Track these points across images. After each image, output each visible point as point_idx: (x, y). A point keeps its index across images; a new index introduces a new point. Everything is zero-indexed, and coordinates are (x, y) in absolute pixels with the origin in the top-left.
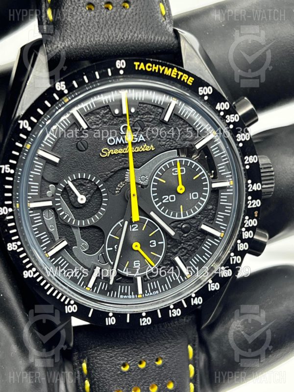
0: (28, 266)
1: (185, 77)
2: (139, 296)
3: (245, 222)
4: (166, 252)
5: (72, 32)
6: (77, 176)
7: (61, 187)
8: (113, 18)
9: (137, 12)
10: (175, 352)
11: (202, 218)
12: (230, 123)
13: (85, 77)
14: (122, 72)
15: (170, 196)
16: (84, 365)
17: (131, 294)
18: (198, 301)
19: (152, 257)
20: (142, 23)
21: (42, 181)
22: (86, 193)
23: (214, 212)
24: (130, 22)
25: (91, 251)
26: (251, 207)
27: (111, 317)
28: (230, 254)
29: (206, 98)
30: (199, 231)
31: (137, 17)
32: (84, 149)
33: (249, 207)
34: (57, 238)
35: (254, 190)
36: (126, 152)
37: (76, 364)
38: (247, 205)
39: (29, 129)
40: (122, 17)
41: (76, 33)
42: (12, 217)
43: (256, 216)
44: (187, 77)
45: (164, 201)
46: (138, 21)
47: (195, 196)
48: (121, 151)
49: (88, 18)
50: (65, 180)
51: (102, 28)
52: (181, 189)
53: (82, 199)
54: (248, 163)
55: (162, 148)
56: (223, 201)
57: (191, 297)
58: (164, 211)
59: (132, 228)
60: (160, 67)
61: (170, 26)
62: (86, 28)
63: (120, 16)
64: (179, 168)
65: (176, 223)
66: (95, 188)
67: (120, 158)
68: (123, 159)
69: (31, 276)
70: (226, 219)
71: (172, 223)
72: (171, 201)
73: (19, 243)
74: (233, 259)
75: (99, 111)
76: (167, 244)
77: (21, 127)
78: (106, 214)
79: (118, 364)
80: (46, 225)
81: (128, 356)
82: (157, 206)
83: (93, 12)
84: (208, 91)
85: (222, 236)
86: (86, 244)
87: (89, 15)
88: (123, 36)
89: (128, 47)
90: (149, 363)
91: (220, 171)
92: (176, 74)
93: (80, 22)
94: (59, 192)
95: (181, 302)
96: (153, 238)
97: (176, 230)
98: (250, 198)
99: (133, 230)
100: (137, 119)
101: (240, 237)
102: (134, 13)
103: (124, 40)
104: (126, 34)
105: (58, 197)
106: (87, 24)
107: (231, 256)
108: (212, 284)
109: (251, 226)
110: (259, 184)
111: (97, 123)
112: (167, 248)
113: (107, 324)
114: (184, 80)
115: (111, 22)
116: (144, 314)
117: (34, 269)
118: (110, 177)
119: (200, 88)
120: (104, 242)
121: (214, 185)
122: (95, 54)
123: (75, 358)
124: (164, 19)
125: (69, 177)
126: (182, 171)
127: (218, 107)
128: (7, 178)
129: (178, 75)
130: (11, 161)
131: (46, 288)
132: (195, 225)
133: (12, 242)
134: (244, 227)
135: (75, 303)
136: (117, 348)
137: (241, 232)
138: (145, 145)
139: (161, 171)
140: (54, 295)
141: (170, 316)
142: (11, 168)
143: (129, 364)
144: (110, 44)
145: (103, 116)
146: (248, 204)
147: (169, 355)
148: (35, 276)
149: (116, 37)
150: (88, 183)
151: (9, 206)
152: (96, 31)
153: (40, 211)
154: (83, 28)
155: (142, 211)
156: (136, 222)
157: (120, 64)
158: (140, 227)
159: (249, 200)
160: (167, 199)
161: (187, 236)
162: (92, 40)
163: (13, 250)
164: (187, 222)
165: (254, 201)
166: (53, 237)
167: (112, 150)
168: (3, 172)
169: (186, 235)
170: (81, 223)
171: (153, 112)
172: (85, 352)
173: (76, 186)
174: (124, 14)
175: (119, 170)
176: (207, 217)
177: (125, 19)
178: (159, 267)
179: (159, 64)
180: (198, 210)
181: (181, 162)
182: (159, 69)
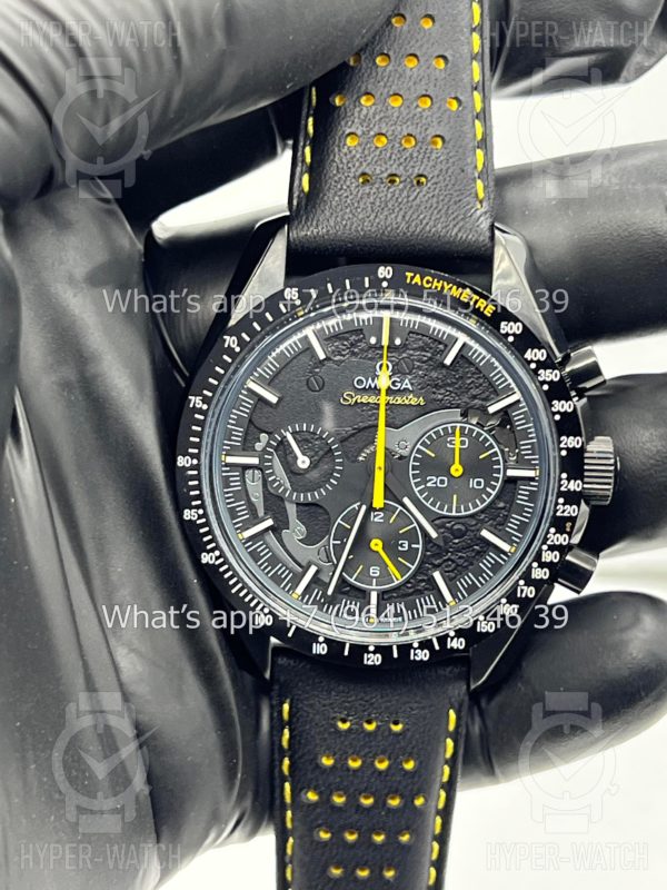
0: (209, 547)
3: (549, 537)
4: (422, 562)
5: (332, 214)
6: (301, 427)
7: (275, 440)
8: (397, 198)
9: (436, 192)
11: (486, 519)
12: (544, 382)
13: (329, 285)
15: (439, 478)
16: (286, 707)
18: (457, 644)
19: (399, 566)
20: (440, 211)
21: (248, 427)
22: (312, 453)
23: (506, 513)
24: (423, 207)
25: (308, 541)
26: (562, 515)
27: (321, 643)
28: (518, 581)
29: (511, 339)
30: (478, 539)
31: (434, 200)
32: (318, 389)
33: (558, 514)
34: (261, 513)
35: (569, 490)
37: (275, 703)
38: (556, 511)
39: (238, 349)
40: (411, 199)
41: (338, 216)
42: (195, 472)
43: (568, 530)
45: (429, 484)
46: (434, 207)
47: (479, 483)
49: (359, 195)
50: (282, 431)
51: (377, 213)
52: (457, 470)
53: (303, 462)
54: (566, 446)
55: (436, 405)
56: (521, 499)
57: (447, 635)
58: (427, 499)
59: (374, 517)
60: (445, 283)
61: (486, 219)
62: (354, 211)
63: (408, 197)
64: (457, 439)
65: (444, 520)
66: (326, 449)
67: (370, 410)
68: (372, 411)
69: (211, 562)
70: (522, 528)
71: (434, 519)
72: (440, 486)
73: (201, 512)
74: (522, 591)
75: (347, 335)
76: (425, 549)
77: (226, 346)
79: (334, 718)
80: (247, 491)
81: (350, 709)
82: (416, 490)
83: (367, 188)
84: (516, 328)
85: (512, 551)
86: (304, 529)
87: (361, 192)
88: (408, 228)
89: (414, 245)
90: (383, 725)
91: (522, 452)
93: (346, 201)
94: (271, 446)
95: (431, 640)
96: (403, 536)
97: (442, 530)
98: (561, 500)
99: (376, 520)
100: (404, 355)
101: (538, 557)
102: (430, 195)
103: (409, 234)
104: (413, 226)
105: (271, 454)
106: (356, 205)
107: (518, 585)
109: (557, 543)
110: (579, 482)
111: (343, 352)
112: (424, 555)
113: (315, 652)
115: (393, 205)
116: (371, 648)
117: (217, 553)
118: (353, 435)
119: (503, 324)
120: (329, 532)
121: (510, 473)
122: (361, 250)
123: (274, 694)
124: (479, 206)
125: (289, 427)
126: (463, 443)
127: (529, 355)
128: (197, 416)
130: (205, 392)
131: (231, 582)
132: (473, 528)
133: (191, 508)
134: (546, 544)
136: (335, 694)
137: (540, 551)
138: (411, 396)
139: (430, 438)
140: (241, 594)
141: (412, 658)
142: (203, 401)
143: (350, 721)
144: (385, 238)
145: (352, 345)
146: (558, 510)
147: (413, 720)
148: (217, 563)
149: (397, 229)
150: (316, 440)
151: (193, 456)
152: (368, 217)
153: (241, 469)
154: (348, 211)
155: (389, 494)
156: (380, 510)
157: (384, 272)
158: (387, 518)
159: (559, 504)
160: (433, 481)
161: (459, 543)
162: (359, 228)
163: (190, 520)
164: (461, 521)
165: (567, 506)
166: (256, 511)
167: (360, 397)
168: (191, 406)
169: (457, 541)
170: (298, 497)
171: (431, 348)
173: (297, 442)
174: (415, 194)
175: (365, 428)
176: (494, 520)
177: (414, 203)
178: (408, 582)
179: (444, 279)
180: (481, 507)
181: (462, 429)
182: (443, 288)
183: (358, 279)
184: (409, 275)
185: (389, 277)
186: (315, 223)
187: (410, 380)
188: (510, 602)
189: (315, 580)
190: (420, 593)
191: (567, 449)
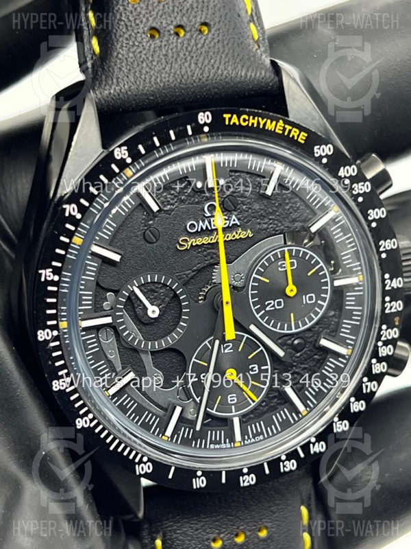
0: (81, 412)
1: (295, 132)
2: (236, 445)
3: (381, 333)
5: (130, 70)
6: (145, 279)
7: (123, 296)
8: (187, 48)
9: (220, 38)
10: (284, 517)
11: (321, 329)
12: (359, 195)
13: (155, 139)
14: (206, 129)
15: (276, 301)
16: (159, 543)
17: (225, 442)
18: (318, 448)
19: (254, 389)
20: (227, 54)
21: (96, 289)
22: (159, 302)
23: (336, 320)
24: (211, 54)
25: (168, 383)
26: (389, 311)
27: (199, 477)
28: (361, 379)
29: (325, 161)
30: (317, 348)
31: (220, 45)
32: (155, 240)
33: (387, 311)
34: (119, 369)
35: (393, 288)
36: (213, 241)
37: (147, 541)
38: (384, 309)
39: (79, 216)
40: (199, 46)
41: (136, 72)
42: (57, 343)
43: (397, 323)
44: (298, 131)
45: (268, 309)
46: (221, 51)
47: (311, 298)
48: (205, 240)
49: (152, 49)
50: (129, 286)
51: (171, 64)
52: (291, 290)
53: (154, 311)
54: (384, 249)
55: (263, 234)
56: (350, 304)
57: (309, 442)
58: (268, 322)
59: (225, 349)
60: (260, 119)
61: (266, 57)
62: (150, 65)
63: (197, 45)
64: (288, 261)
65: (284, 338)
66: (172, 295)
67: (205, 251)
68: (209, 251)
69: (86, 426)
70: (355, 330)
71: (280, 339)
72: (277, 307)
73: (68, 380)
74: (367, 387)
75: (173, 184)
76: (273, 368)
77: (67, 214)
78: (188, 331)
80: (102, 349)
81: (220, 526)
82: (258, 316)
83: (158, 42)
84: (327, 150)
85: (349, 354)
86: (161, 374)
87: (153, 46)
88: (202, 74)
89: (210, 89)
90: (250, 535)
91: (345, 263)
92: (282, 128)
93: (141, 56)
94: (121, 303)
95: (296, 450)
96: (253, 361)
97: (285, 348)
98: (387, 299)
99: (226, 351)
101: (375, 354)
102: (216, 40)
103: (204, 79)
104: (206, 71)
105: (120, 310)
106: (150, 58)
107: (363, 382)
108: (338, 423)
109: (390, 338)
110: (400, 279)
111: (172, 202)
112: (273, 374)
113: (195, 487)
114: (293, 136)
115: (185, 55)
116: (245, 470)
117: (91, 416)
118: (192, 278)
119: (316, 148)
120: (186, 369)
121: (337, 283)
122: (163, 101)
124: (256, 47)
125: (135, 281)
126: (292, 264)
127: (342, 173)
128: (50, 288)
129: (284, 129)
130: (54, 263)
131: (108, 441)
132: (311, 339)
133: (58, 378)
134: (380, 340)
135: (149, 460)
136: (205, 516)
137: (376, 347)
138: (240, 231)
139: (263, 266)
140: (120, 450)
141: (282, 470)
142: (54, 273)
143: (222, 539)
144: (184, 86)
146: (386, 308)
147: (276, 522)
148: (92, 425)
149: (193, 76)
150: (161, 288)
151: (53, 328)
152: (164, 69)
153: (95, 331)
154: (144, 65)
155: (238, 326)
156: (229, 341)
157: (204, 117)
158: (235, 347)
159: (386, 302)
160: (272, 305)
161: (301, 355)
162: (158, 80)
163: (60, 390)
164: (300, 336)
165: (393, 303)
166: (114, 367)
167: (194, 240)
168: (43, 279)
169: (298, 354)
170: (153, 346)
172: (159, 524)
173: (144, 294)
174: (202, 41)
175: (204, 268)
176: (328, 328)
177: (204, 50)
178: (263, 402)
179: (258, 115)
180: (316, 319)
181: (290, 251)
182: (258, 123)
183: (181, 128)
184: (227, 116)
185: (209, 121)
186: (115, 80)
187: (236, 216)
188: (358, 400)
189: (181, 419)
190: (274, 409)
191: (386, 251)
